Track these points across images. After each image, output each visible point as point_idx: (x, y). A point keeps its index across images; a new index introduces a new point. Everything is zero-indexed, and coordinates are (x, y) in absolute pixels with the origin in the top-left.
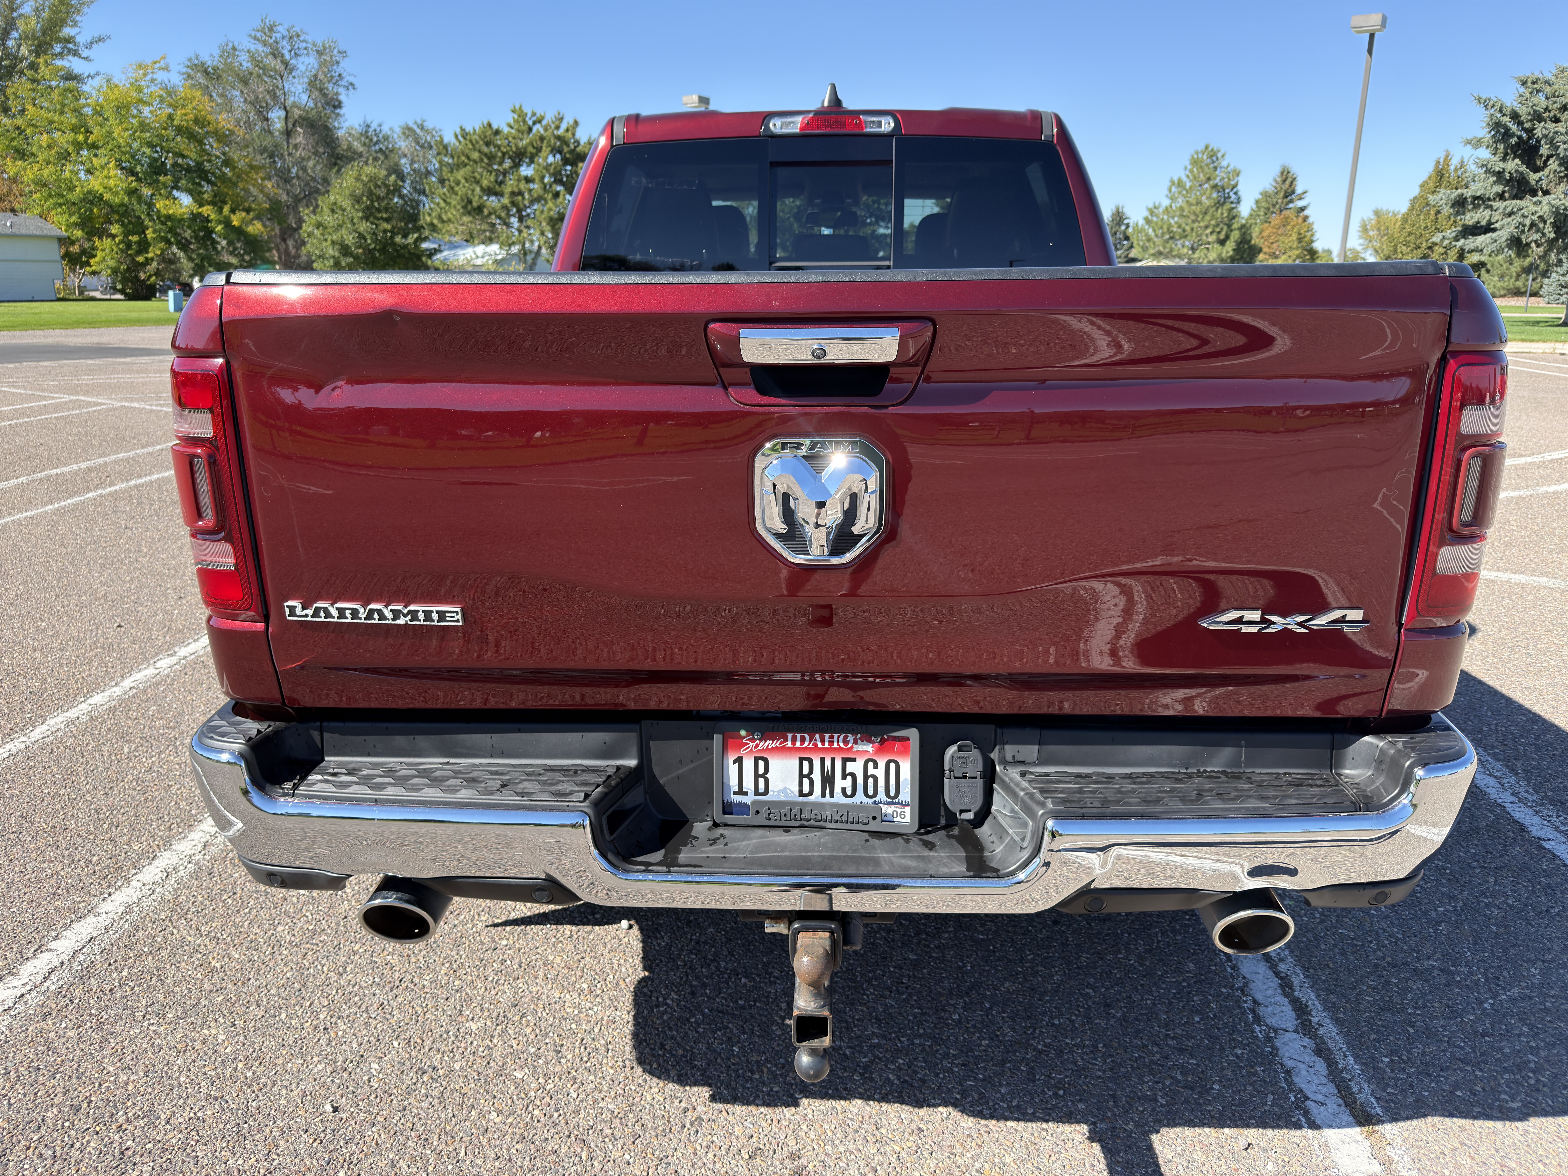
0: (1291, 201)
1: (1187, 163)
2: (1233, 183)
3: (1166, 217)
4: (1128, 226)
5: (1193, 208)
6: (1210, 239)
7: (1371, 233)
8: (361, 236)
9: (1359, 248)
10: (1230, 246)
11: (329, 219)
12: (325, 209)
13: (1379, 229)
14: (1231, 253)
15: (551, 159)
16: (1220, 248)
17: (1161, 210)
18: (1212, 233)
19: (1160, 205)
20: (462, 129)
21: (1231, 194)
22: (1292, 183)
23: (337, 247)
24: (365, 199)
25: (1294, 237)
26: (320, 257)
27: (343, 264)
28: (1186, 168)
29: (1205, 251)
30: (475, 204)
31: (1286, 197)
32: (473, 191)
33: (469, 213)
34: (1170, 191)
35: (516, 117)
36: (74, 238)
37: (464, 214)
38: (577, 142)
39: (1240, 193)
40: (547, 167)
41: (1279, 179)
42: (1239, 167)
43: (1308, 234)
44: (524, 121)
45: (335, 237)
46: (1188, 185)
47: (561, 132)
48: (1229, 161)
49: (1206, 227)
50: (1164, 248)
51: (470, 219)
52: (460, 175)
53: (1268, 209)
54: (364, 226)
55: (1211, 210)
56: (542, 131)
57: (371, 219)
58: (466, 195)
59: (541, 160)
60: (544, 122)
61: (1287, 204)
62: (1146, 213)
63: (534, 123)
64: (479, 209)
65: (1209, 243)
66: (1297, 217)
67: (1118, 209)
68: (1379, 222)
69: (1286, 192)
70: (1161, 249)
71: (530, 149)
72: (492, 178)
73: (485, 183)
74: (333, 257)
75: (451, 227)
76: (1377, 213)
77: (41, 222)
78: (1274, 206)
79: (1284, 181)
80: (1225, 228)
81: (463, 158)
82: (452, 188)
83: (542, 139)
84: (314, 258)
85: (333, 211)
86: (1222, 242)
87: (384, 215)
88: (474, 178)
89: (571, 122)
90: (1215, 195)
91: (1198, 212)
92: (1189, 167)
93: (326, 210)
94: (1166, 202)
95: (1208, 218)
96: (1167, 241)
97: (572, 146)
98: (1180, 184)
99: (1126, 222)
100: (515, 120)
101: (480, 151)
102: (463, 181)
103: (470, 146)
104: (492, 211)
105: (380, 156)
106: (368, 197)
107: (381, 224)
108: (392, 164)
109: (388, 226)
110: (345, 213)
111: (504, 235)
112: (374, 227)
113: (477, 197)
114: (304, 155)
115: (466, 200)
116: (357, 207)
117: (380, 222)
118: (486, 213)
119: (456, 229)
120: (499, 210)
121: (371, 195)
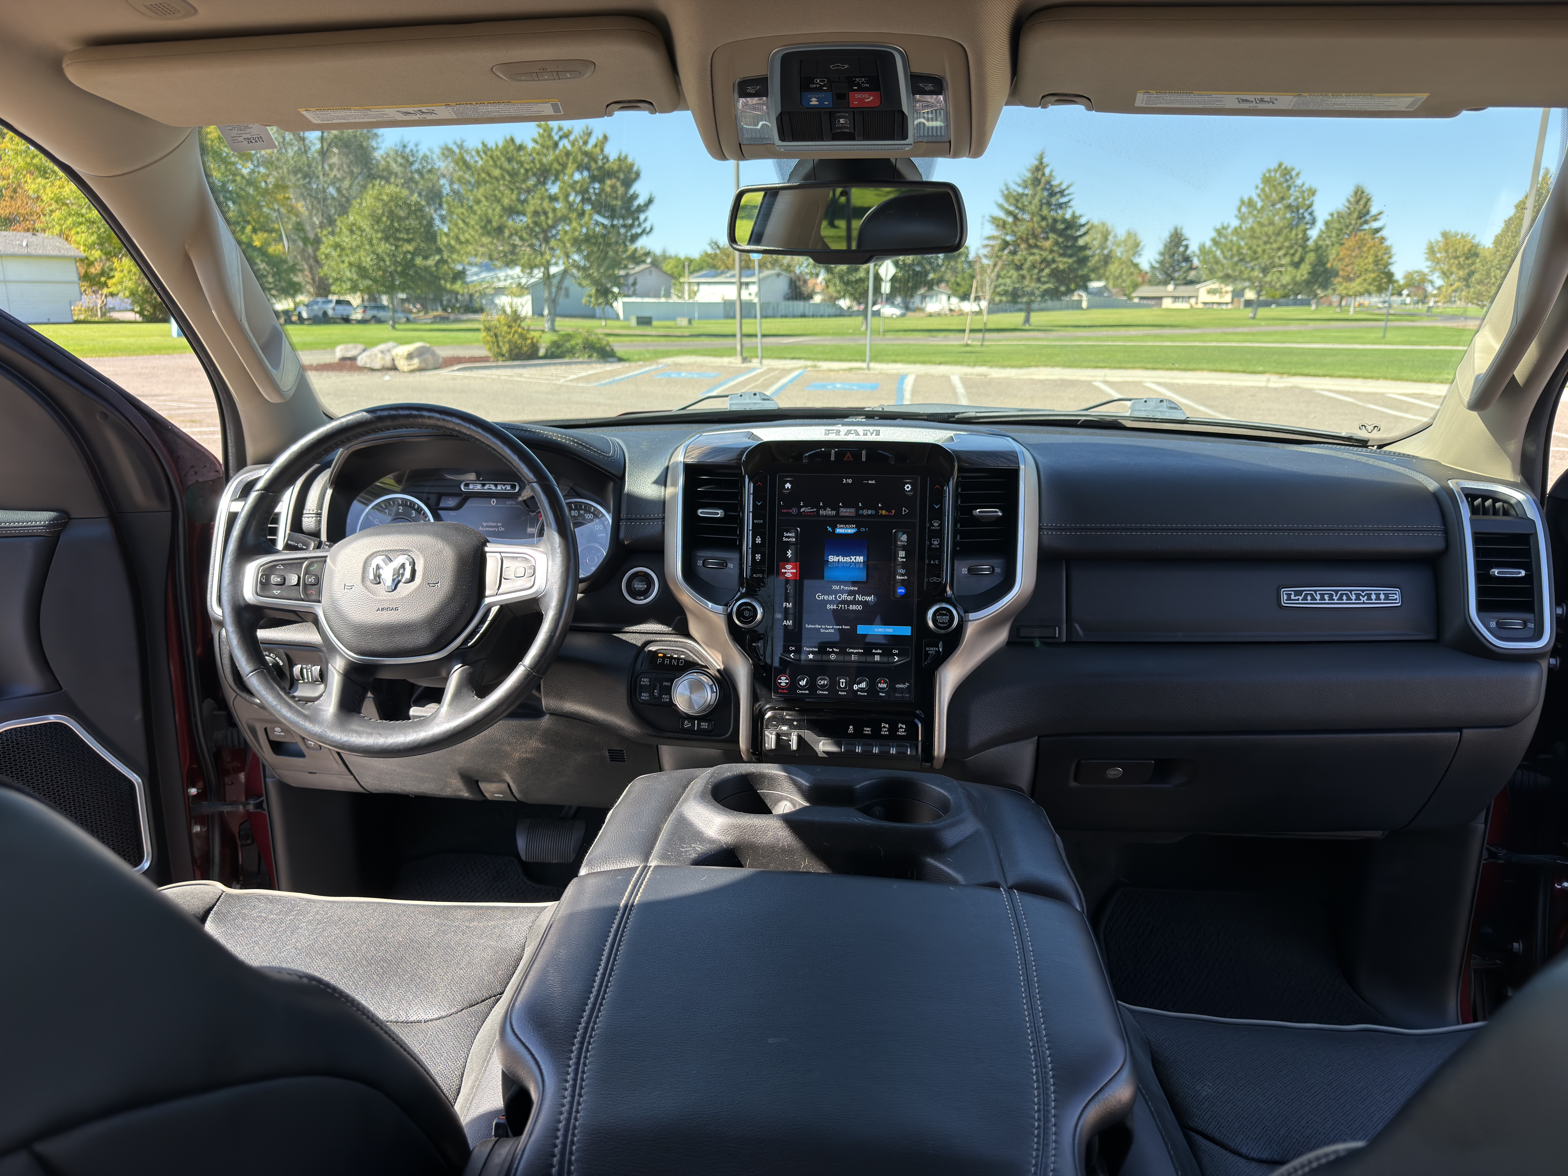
0: (1366, 222)
1: (1258, 181)
2: (1307, 202)
3: (1235, 239)
4: (1187, 247)
5: (1265, 229)
6: (1283, 262)
7: (1438, 255)
8: (380, 258)
9: (1426, 270)
10: (1305, 269)
11: (346, 240)
12: (344, 230)
13: (1447, 251)
14: (1306, 276)
15: (577, 176)
16: (1295, 271)
17: (1229, 230)
18: (1285, 255)
19: (1228, 227)
20: (484, 145)
21: (1306, 215)
22: (1366, 203)
23: (354, 269)
24: (384, 219)
25: (1371, 259)
26: (336, 280)
27: (361, 287)
28: (1257, 187)
29: (1278, 274)
30: (495, 224)
31: (1360, 218)
32: (494, 210)
33: (488, 234)
34: (1239, 210)
35: (541, 131)
36: (92, 259)
37: (482, 235)
38: (606, 158)
39: (1315, 214)
40: (573, 186)
41: (1352, 200)
42: (1314, 186)
43: (1386, 257)
44: (550, 136)
45: (352, 259)
46: (1259, 204)
47: (589, 147)
48: (1305, 180)
49: (1279, 249)
50: (1234, 270)
51: (489, 240)
52: (480, 193)
53: (1341, 230)
54: (383, 248)
55: (1285, 231)
56: (569, 147)
57: (391, 240)
58: (486, 214)
59: (566, 178)
60: (572, 138)
61: (1361, 225)
62: (1214, 234)
63: (561, 138)
64: (500, 230)
65: (1281, 266)
66: (1373, 239)
67: (1176, 229)
68: (1447, 244)
69: (1360, 212)
70: (1230, 271)
71: (556, 166)
72: (514, 197)
73: (506, 201)
74: (351, 280)
75: (470, 248)
76: (1445, 235)
77: (60, 243)
78: (1347, 227)
79: (1358, 202)
80: (1300, 250)
81: (483, 175)
82: (471, 207)
83: (568, 154)
84: (331, 280)
85: (352, 232)
86: (1297, 265)
87: (406, 237)
88: (495, 196)
89: (601, 137)
90: (1288, 215)
91: (1270, 233)
92: (1261, 186)
94: (1235, 223)
95: (1281, 239)
96: (1236, 264)
97: (600, 163)
98: (1250, 204)
99: (1184, 243)
100: (541, 136)
101: (501, 168)
102: (483, 199)
103: (491, 163)
104: (513, 231)
105: (417, 176)
106: (388, 217)
107: (402, 246)
108: (430, 185)
109: (410, 247)
110: (364, 234)
111: (526, 257)
112: (393, 248)
113: (497, 217)
114: (339, 176)
115: (485, 220)
116: (376, 227)
117: (400, 243)
118: (507, 233)
119: (476, 250)
120: (521, 230)
121: (392, 215)
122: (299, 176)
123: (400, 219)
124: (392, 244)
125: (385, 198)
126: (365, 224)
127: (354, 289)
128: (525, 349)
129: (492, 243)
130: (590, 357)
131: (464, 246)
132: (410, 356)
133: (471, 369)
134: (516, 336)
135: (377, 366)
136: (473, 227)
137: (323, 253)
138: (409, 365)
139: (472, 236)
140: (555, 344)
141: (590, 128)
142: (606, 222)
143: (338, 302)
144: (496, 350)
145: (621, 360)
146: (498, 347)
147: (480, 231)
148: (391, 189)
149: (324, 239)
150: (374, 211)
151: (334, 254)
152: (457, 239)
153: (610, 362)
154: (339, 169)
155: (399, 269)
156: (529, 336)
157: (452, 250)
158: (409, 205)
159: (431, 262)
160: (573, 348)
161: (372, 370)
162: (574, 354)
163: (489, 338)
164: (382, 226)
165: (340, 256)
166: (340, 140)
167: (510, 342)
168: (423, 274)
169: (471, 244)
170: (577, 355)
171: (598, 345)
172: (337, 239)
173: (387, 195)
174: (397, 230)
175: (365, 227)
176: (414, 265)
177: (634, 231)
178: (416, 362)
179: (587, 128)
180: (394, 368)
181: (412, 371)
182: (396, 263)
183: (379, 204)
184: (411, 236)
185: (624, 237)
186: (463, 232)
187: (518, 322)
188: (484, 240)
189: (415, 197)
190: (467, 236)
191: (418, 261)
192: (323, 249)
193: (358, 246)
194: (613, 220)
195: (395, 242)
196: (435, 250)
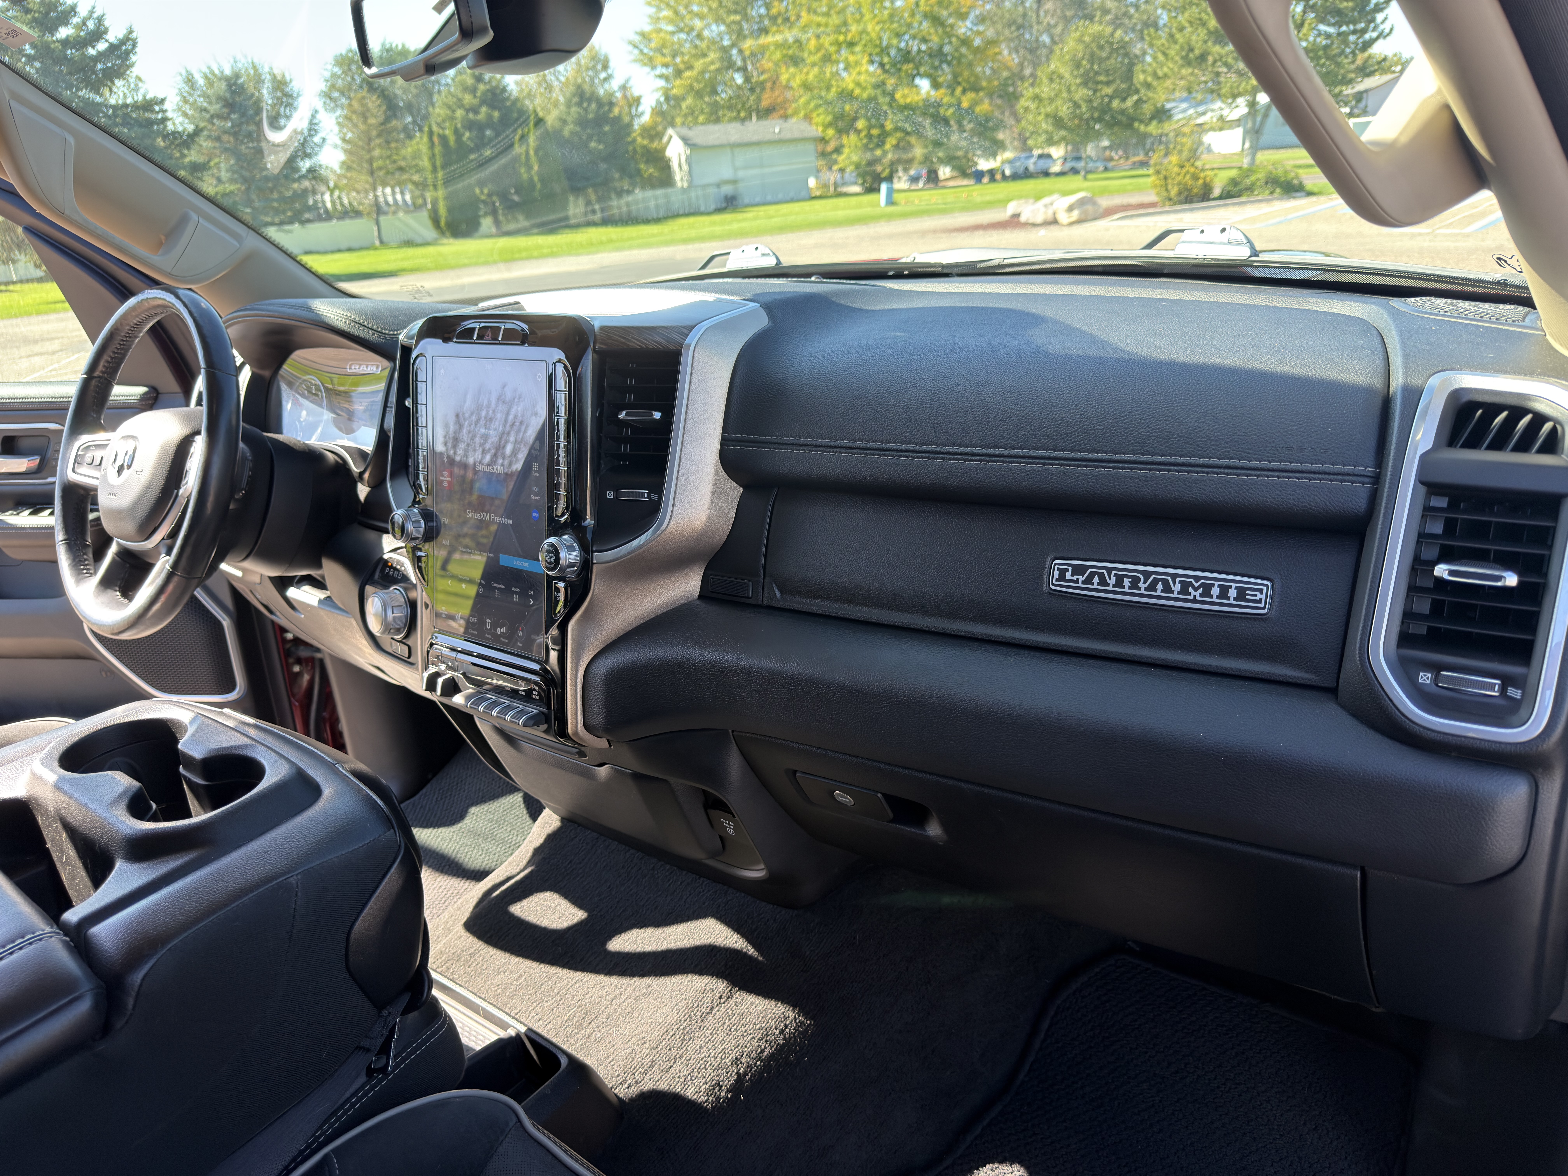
8: (1077, 105)
11: (1045, 90)
23: (1050, 120)
24: (1084, 62)
27: (1060, 138)
30: (1197, 52)
33: (1189, 64)
36: (827, 137)
37: (1182, 66)
45: (1049, 110)
51: (1190, 70)
54: (1082, 93)
57: (1090, 85)
58: (1189, 42)
64: (1203, 58)
74: (1046, 132)
75: (1168, 83)
77: (805, 126)
82: (1172, 36)
84: (1027, 135)
85: (1051, 80)
87: (1105, 79)
88: (1200, 19)
93: (1045, 80)
102: (1187, 25)
104: (1218, 57)
105: (1132, 10)
106: (1088, 60)
107: (1101, 90)
108: (1145, 17)
109: (1109, 90)
110: (1063, 81)
111: (1229, 85)
112: (1090, 93)
113: (1200, 43)
114: (1052, 22)
115: (1186, 48)
116: (1076, 73)
117: (1099, 87)
118: (1210, 59)
119: (1174, 84)
120: (1227, 55)
121: (1092, 58)
122: (1013, 28)
123: (1101, 60)
124: (1089, 89)
125: (1087, 39)
126: (1065, 71)
127: (1050, 142)
128: (1195, 191)
129: (1192, 74)
130: (1272, 193)
131: (1161, 81)
132: (1071, 209)
133: (1132, 216)
134: (1188, 177)
135: (1039, 219)
136: (1173, 59)
137: (1022, 107)
138: (1069, 217)
139: (1172, 69)
140: (1234, 182)
142: (1331, 30)
143: (1040, 156)
144: (1165, 194)
145: (1310, 194)
146: (1167, 190)
147: (1180, 62)
148: (1095, 28)
149: (1025, 92)
150: (1075, 55)
151: (1032, 106)
152: (1155, 75)
153: (1294, 198)
154: (1052, 16)
155: (1096, 115)
156: (1202, 175)
157: (1148, 86)
158: (1112, 44)
159: (1129, 103)
160: (1253, 184)
161: (1034, 225)
162: (1252, 192)
163: (1158, 182)
164: (1082, 71)
165: (1038, 108)
167: (1179, 184)
168: (1119, 117)
169: (1169, 78)
170: (1256, 192)
171: (1283, 179)
172: (1037, 91)
173: (1089, 35)
174: (1097, 73)
175: (1064, 74)
176: (1110, 109)
177: (1367, 36)
178: (1075, 215)
180: (1054, 222)
181: (1072, 224)
182: (1092, 109)
183: (1081, 47)
184: (1111, 78)
185: (1353, 46)
186: (1162, 65)
187: (1192, 161)
188: (1184, 72)
189: (1119, 33)
190: (1165, 69)
191: (1115, 104)
192: (1023, 103)
193: (1056, 95)
194: (1340, 26)
195: (1094, 87)
196: (1132, 90)
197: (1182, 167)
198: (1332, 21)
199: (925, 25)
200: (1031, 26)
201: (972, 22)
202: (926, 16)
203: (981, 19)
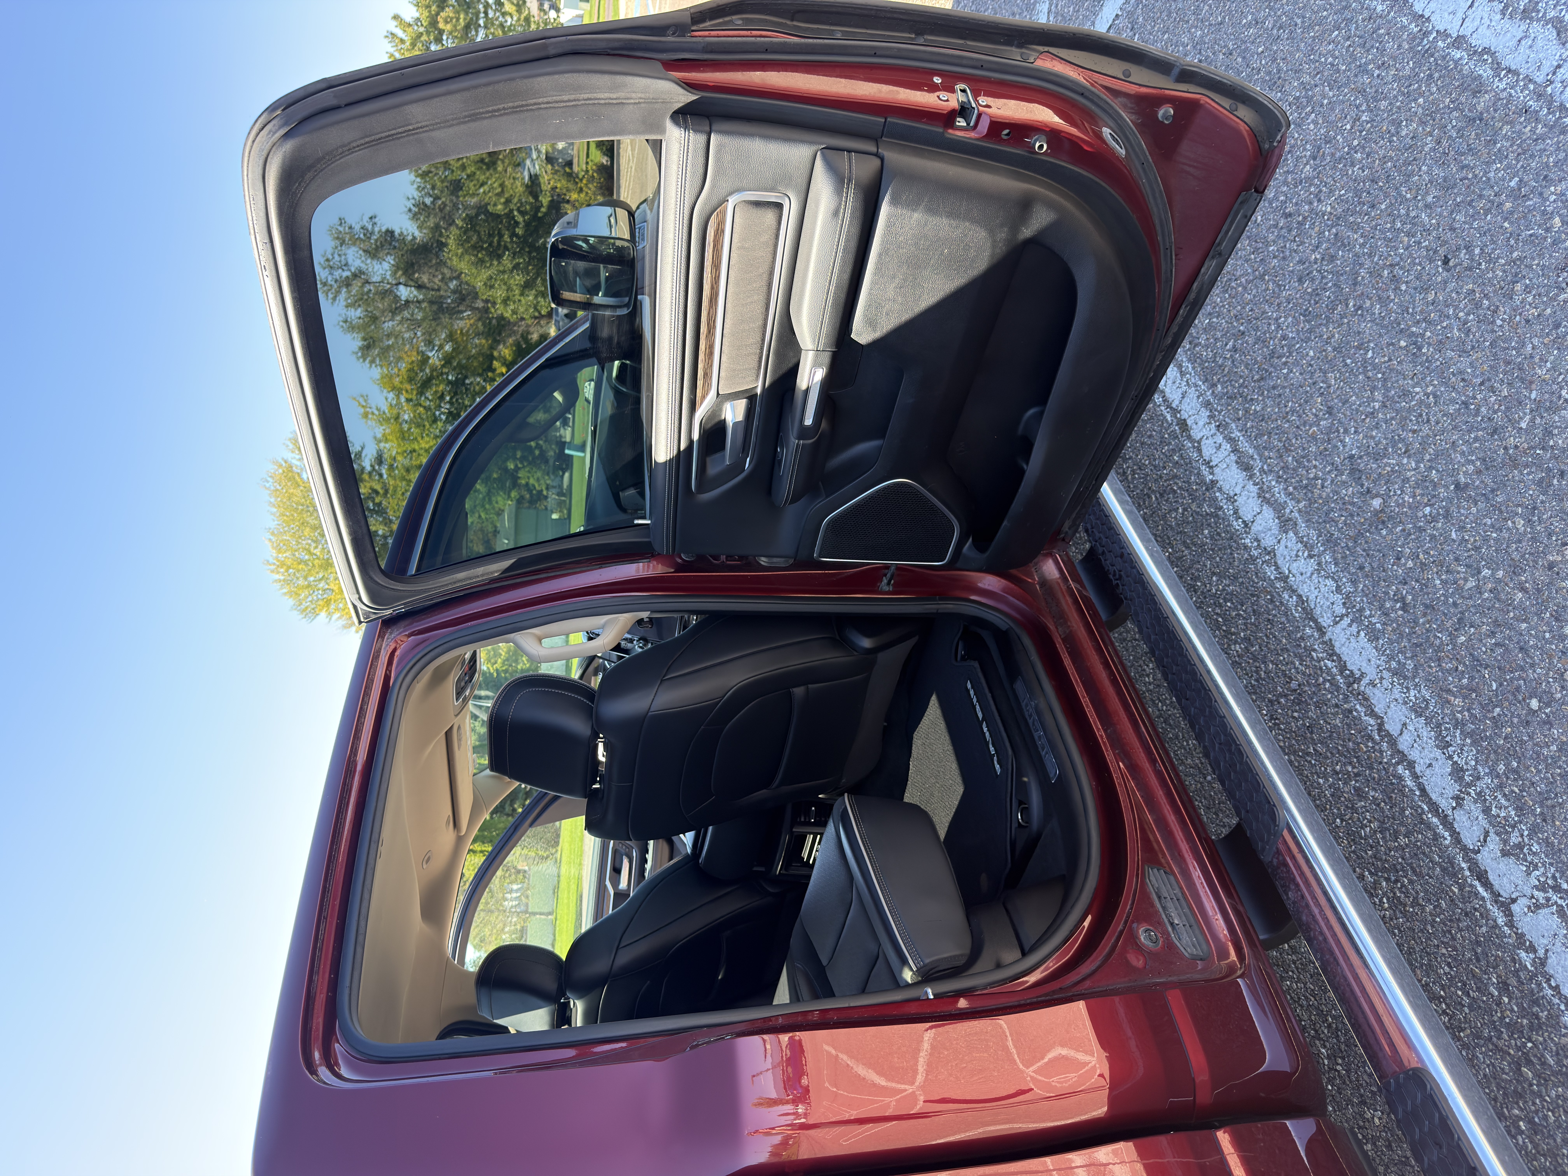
122: (441, 314)
125: (460, 251)
126: (485, 274)
128: (603, 180)
136: (488, 178)
137: (512, 315)
139: (497, 179)
141: (386, 34)
147: (491, 171)
148: (451, 242)
149: (499, 312)
150: (472, 263)
151: (512, 306)
152: (499, 195)
157: (508, 201)
158: (466, 229)
159: (520, 219)
164: (487, 259)
165: (514, 302)
166: (407, 270)
169: (504, 182)
172: (499, 301)
173: (457, 248)
174: (490, 245)
175: (487, 274)
176: (523, 236)
179: (386, 37)
182: (520, 254)
183: (467, 258)
184: (496, 233)
185: (498, 14)
186: (492, 188)
187: (577, 180)
188: (500, 169)
189: (459, 222)
190: (495, 185)
191: (519, 231)
192: (507, 315)
193: (505, 284)
194: (480, 25)
195: (502, 248)
196: (510, 215)
197: (581, 190)
198: (473, 33)
199: (429, 395)
200: (441, 297)
201: (431, 351)
202: (421, 393)
203: (430, 343)
